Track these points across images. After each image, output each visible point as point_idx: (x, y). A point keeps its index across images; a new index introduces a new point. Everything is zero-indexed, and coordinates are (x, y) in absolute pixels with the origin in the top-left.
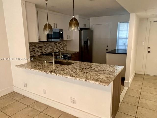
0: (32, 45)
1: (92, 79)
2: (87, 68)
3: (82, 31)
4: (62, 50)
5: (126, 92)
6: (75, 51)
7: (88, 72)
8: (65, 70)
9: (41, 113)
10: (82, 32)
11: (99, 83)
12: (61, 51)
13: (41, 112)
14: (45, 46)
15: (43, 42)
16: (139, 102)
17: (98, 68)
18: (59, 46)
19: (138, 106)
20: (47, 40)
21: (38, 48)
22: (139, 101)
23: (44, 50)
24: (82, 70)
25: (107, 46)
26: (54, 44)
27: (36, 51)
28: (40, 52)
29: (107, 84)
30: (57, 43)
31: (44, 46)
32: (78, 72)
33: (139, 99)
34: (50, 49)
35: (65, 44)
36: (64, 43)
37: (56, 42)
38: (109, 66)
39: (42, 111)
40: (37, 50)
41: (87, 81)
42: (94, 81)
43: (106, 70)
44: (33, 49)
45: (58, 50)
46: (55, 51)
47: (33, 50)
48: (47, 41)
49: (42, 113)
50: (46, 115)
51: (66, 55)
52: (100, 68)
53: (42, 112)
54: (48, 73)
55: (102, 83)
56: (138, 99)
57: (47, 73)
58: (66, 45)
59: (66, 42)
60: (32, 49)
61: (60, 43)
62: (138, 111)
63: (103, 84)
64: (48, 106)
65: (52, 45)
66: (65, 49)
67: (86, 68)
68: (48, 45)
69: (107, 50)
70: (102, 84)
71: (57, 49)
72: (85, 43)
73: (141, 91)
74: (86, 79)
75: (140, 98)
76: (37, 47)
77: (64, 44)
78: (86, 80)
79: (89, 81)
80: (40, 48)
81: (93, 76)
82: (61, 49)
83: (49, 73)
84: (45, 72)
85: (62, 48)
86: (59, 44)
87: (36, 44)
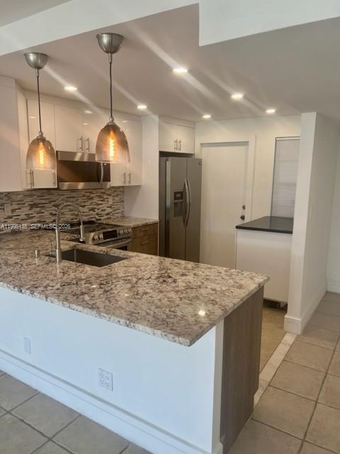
0: (9, 198)
1: (150, 318)
2: (153, 277)
3: (167, 160)
4: (108, 214)
5: (287, 350)
6: (145, 219)
7: (148, 291)
8: (83, 282)
9: (8, 416)
10: (169, 164)
11: (163, 334)
12: (107, 217)
13: (9, 412)
14: (53, 203)
15: (46, 191)
16: (323, 388)
17: (188, 277)
18: (99, 202)
19: (316, 402)
20: (56, 187)
21: (31, 209)
22: (323, 383)
23: (51, 214)
24: (136, 283)
25: (244, 208)
26: (84, 196)
27: (23, 216)
28: (35, 220)
29: (187, 341)
30: (92, 195)
31: (50, 202)
32: (116, 292)
33: (325, 377)
34: (71, 211)
35: (120, 197)
36: (116, 193)
37: (91, 193)
38: (223, 272)
39: (13, 409)
40: (26, 215)
41: (132, 324)
42: (151, 327)
43: (206, 288)
44: (13, 211)
45: (97, 214)
46: (86, 219)
47: (15, 214)
48: (58, 189)
49: (11, 414)
50: (20, 422)
51: (115, 231)
52: (191, 281)
53: (12, 412)
54: (23, 291)
55: (173, 336)
56: (321, 377)
57: (21, 291)
58: (123, 201)
59: (123, 192)
60: (10, 211)
61: (104, 193)
62: (313, 417)
63: (177, 338)
64: (36, 390)
65: (77, 201)
66: (117, 211)
67: (150, 278)
68: (63, 200)
69: (243, 218)
70: (173, 338)
71: (91, 212)
72: (178, 195)
73: (334, 351)
74: (129, 320)
75: (327, 373)
76: (26, 205)
77: (117, 199)
78: (128, 322)
79: (137, 325)
80: (38, 209)
81: (157, 307)
82: (106, 212)
83: (28, 292)
84: (16, 289)
85: (109, 210)
86: (100, 197)
87: (25, 196)
